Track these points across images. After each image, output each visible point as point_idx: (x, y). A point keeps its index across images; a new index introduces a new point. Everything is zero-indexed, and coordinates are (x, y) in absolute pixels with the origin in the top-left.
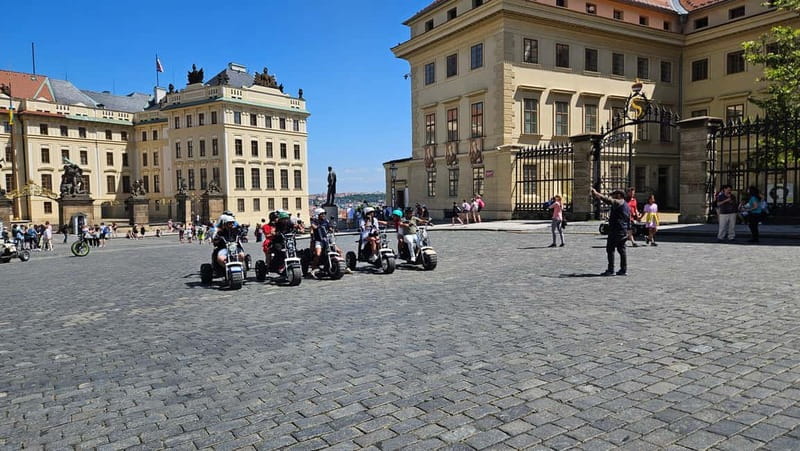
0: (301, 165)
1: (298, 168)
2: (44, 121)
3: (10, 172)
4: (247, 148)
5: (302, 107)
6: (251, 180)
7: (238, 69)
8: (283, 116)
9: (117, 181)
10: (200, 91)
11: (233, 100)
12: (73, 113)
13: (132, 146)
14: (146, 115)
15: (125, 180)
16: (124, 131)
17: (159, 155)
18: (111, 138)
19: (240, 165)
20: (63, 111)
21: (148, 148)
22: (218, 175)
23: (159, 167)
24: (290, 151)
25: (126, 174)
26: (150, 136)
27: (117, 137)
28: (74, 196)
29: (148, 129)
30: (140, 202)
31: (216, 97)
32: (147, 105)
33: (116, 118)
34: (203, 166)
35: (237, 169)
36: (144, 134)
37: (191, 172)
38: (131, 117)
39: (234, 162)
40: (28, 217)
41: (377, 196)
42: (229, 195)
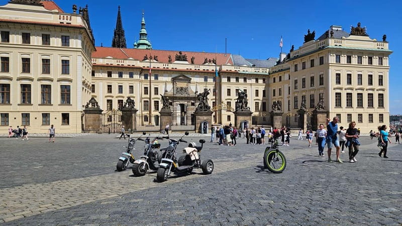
0: (383, 90)
1: (381, 92)
2: (229, 75)
3: (214, 101)
4: (344, 79)
5: (386, 47)
6: (346, 101)
7: (336, 29)
8: (371, 54)
9: (260, 105)
10: (313, 45)
11: (335, 47)
12: (241, 70)
13: (268, 86)
14: (276, 68)
15: (264, 104)
16: (265, 78)
17: (282, 90)
18: (258, 82)
19: (338, 91)
20: (237, 70)
21: (276, 86)
22: (323, 98)
23: (282, 96)
24: (376, 80)
25: (265, 101)
26: (277, 80)
27: (261, 81)
28: (242, 111)
29: (277, 76)
30: (277, 114)
31: (323, 47)
32: (276, 64)
33: (261, 71)
34: (312, 92)
35: (336, 94)
36: (274, 79)
37: (303, 97)
38: (268, 70)
39: (334, 89)
40: (220, 123)
41: (398, 117)
42: (330, 111)
